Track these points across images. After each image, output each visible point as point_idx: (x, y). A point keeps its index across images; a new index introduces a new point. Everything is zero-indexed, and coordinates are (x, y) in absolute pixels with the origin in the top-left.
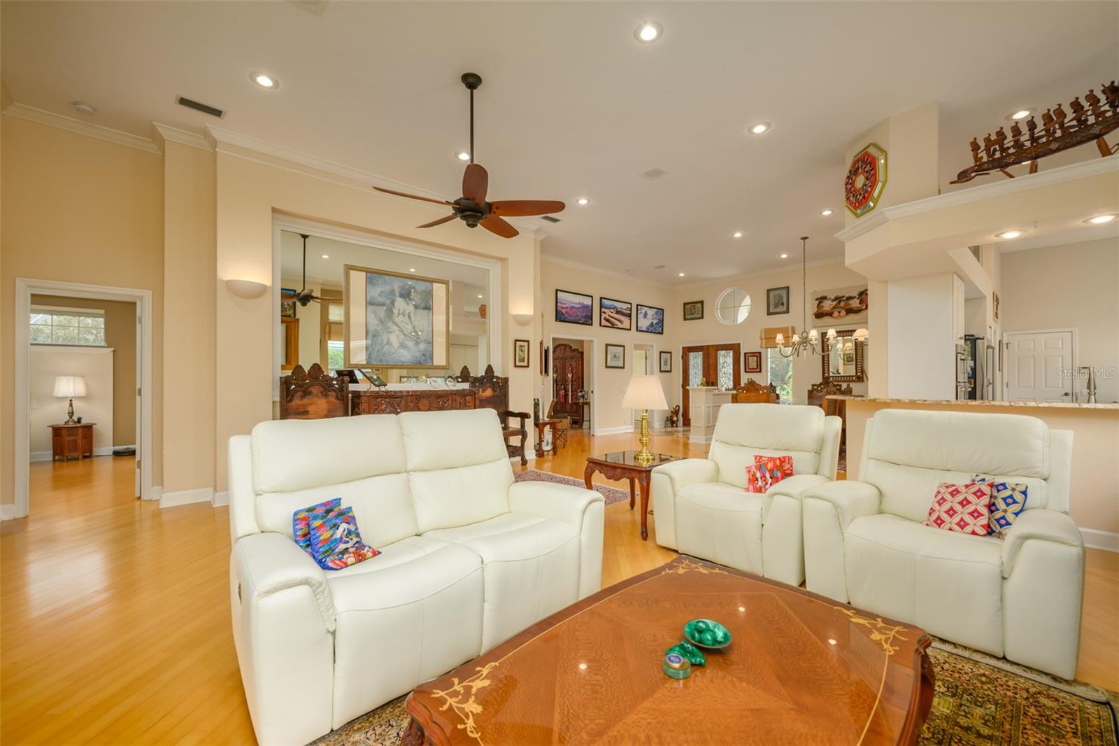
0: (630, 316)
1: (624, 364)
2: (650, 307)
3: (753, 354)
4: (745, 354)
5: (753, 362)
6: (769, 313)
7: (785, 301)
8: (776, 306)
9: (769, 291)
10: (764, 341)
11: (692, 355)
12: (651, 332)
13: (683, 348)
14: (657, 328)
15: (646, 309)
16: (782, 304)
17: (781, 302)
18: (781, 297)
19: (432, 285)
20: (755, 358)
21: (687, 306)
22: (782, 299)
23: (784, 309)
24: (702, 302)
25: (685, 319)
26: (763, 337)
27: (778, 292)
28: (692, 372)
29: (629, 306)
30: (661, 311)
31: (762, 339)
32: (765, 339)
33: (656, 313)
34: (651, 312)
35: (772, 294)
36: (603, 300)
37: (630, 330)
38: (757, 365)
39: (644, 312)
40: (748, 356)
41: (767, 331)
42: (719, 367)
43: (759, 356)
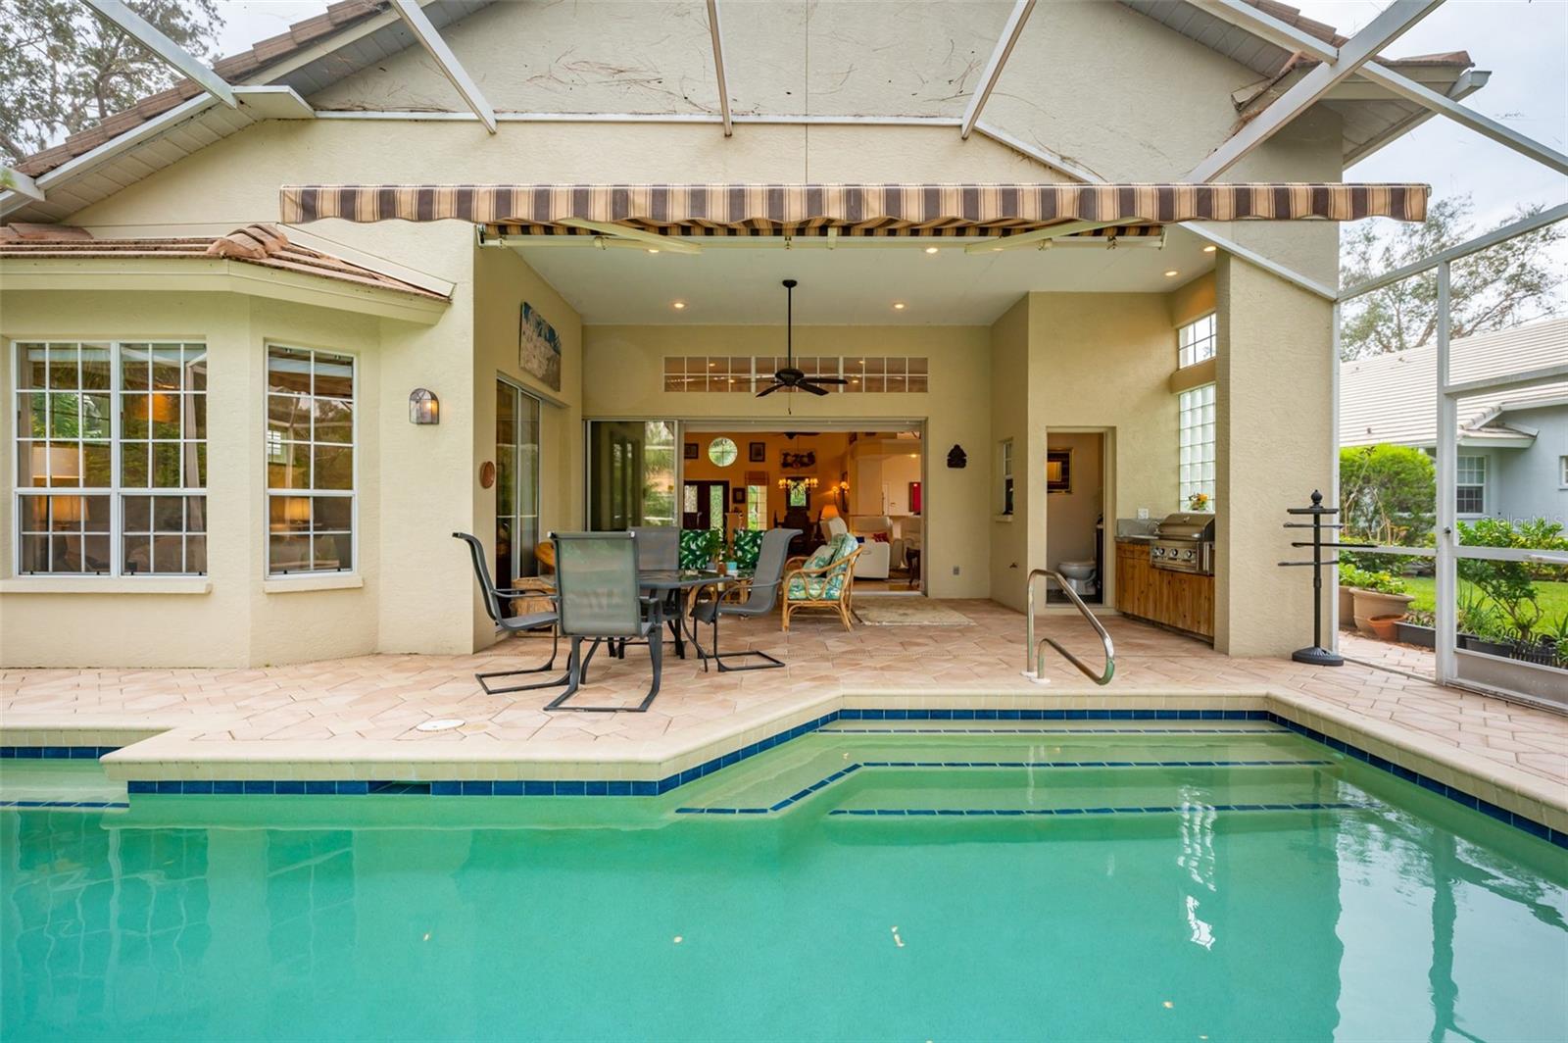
3: (739, 489)
4: (733, 489)
5: (739, 496)
6: (751, 460)
7: (762, 453)
8: (756, 455)
9: (751, 444)
16: (760, 455)
17: (759, 453)
18: (760, 450)
20: (741, 493)
21: (687, 447)
23: (761, 458)
24: (697, 445)
25: (686, 458)
26: (746, 477)
27: (757, 446)
28: (688, 501)
31: (745, 479)
32: (748, 479)
35: (753, 447)
38: (743, 497)
40: (735, 490)
41: (751, 473)
42: (712, 498)
43: (744, 492)
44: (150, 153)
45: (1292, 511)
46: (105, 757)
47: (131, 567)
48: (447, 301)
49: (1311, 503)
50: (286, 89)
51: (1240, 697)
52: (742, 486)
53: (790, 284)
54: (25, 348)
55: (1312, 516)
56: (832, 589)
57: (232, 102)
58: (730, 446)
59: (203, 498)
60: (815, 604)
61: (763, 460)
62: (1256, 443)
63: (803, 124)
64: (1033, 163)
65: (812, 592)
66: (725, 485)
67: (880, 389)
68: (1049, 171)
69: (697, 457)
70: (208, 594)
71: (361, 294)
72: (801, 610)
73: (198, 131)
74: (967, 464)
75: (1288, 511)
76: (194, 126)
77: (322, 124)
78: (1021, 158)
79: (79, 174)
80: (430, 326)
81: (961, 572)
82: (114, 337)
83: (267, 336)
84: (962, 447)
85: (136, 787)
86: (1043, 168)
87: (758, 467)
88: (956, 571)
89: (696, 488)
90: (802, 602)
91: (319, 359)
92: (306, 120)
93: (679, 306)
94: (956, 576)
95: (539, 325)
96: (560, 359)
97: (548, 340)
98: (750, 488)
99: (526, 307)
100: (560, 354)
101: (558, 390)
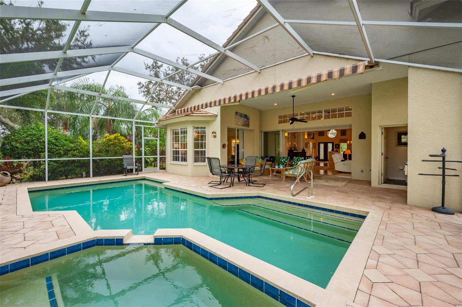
0: (310, 136)
1: (309, 146)
5: (337, 146)
6: (341, 135)
8: (343, 134)
11: (320, 144)
13: (318, 143)
14: (313, 138)
18: (344, 132)
25: (319, 136)
28: (321, 148)
29: (309, 133)
30: (314, 134)
32: (340, 141)
34: (312, 134)
35: (342, 131)
37: (309, 138)
40: (336, 145)
41: (341, 139)
42: (328, 147)
43: (339, 145)
44: (185, 99)
45: (431, 156)
46: (163, 184)
47: (182, 161)
48: (217, 116)
49: (441, 153)
50: (196, 86)
51: (360, 211)
52: (338, 143)
53: (293, 96)
54: (173, 130)
55: (442, 157)
56: (295, 172)
57: (191, 90)
58: (334, 131)
59: (187, 151)
60: (291, 176)
61: (346, 135)
62: (421, 131)
63: (274, 66)
64: (332, 58)
65: (290, 173)
66: (333, 143)
67: (336, 117)
68: (337, 58)
69: (324, 135)
70: (187, 165)
71: (203, 117)
72: (286, 177)
73: (189, 95)
74: (366, 138)
75: (429, 155)
76: (189, 94)
77: (203, 89)
78: (328, 57)
79: (178, 104)
80: (215, 120)
81: (364, 171)
82: (179, 128)
83: (193, 125)
84: (364, 132)
85: (165, 188)
86: (335, 58)
87: (344, 137)
88: (362, 171)
89: (323, 144)
90: (288, 175)
91: (201, 128)
92: (201, 89)
93: (276, 104)
94: (362, 173)
95: (241, 115)
96: (249, 121)
97: (244, 118)
98: (341, 144)
99: (237, 113)
100: (249, 119)
101: (249, 127)
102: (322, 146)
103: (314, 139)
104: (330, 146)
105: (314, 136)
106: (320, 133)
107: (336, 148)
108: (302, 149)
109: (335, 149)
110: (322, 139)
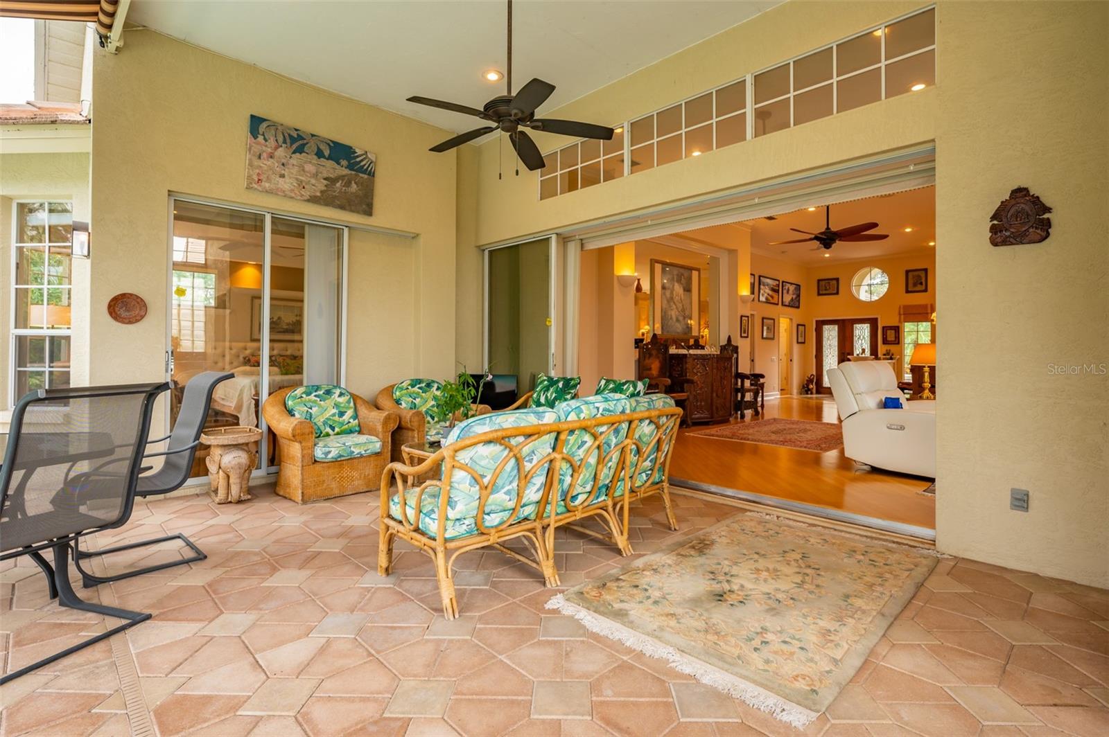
0: (778, 293)
1: (774, 336)
2: (792, 284)
3: (891, 328)
4: (883, 327)
5: (891, 335)
6: (907, 291)
7: (923, 281)
8: (915, 285)
9: (907, 272)
10: (902, 317)
11: (826, 327)
12: (792, 307)
13: (817, 321)
14: (795, 304)
15: (789, 285)
16: (921, 284)
17: (919, 282)
19: (692, 272)
20: (893, 332)
21: (821, 283)
22: (921, 279)
23: (923, 288)
24: (837, 280)
25: (819, 294)
26: (902, 312)
27: (916, 273)
28: (826, 343)
29: (778, 283)
30: (798, 287)
31: (900, 314)
32: (904, 314)
33: (795, 289)
34: (792, 288)
36: (761, 278)
37: (778, 304)
38: (896, 337)
39: (787, 288)
40: (885, 329)
41: (906, 307)
42: (855, 339)
43: (897, 330)
52: (895, 323)
58: (880, 276)
66: (873, 322)
69: (837, 293)
87: (917, 299)
88: (1021, 501)
89: (836, 327)
95: (297, 141)
96: (372, 183)
97: (329, 158)
98: (908, 327)
99: (256, 122)
100: (372, 174)
101: (369, 212)
102: (831, 335)
103: (798, 307)
104: (862, 334)
105: (799, 296)
106: (823, 283)
107: (885, 342)
108: (724, 342)
109: (882, 349)
110: (831, 307)
